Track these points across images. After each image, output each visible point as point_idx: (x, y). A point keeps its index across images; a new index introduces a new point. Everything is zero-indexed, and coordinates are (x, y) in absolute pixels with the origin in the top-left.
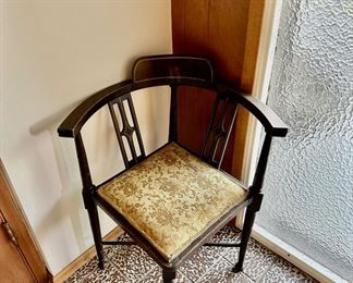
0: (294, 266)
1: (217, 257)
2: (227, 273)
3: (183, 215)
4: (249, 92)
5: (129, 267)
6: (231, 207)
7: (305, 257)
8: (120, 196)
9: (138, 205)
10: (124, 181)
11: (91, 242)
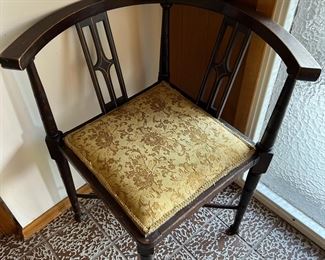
0: (298, 232)
1: (210, 216)
2: (219, 235)
3: (168, 177)
4: (268, 16)
5: (108, 222)
6: (231, 168)
7: (313, 223)
8: (90, 148)
9: (111, 161)
10: (98, 128)
11: (63, 194)
